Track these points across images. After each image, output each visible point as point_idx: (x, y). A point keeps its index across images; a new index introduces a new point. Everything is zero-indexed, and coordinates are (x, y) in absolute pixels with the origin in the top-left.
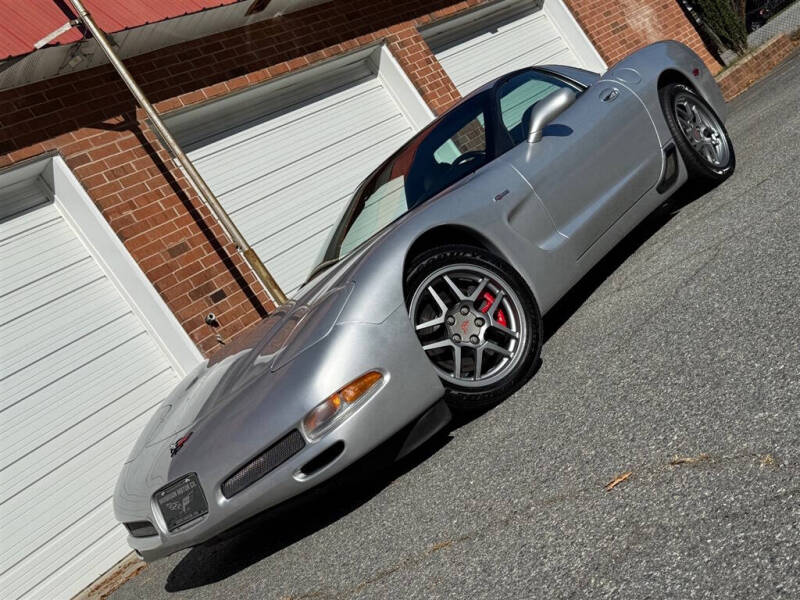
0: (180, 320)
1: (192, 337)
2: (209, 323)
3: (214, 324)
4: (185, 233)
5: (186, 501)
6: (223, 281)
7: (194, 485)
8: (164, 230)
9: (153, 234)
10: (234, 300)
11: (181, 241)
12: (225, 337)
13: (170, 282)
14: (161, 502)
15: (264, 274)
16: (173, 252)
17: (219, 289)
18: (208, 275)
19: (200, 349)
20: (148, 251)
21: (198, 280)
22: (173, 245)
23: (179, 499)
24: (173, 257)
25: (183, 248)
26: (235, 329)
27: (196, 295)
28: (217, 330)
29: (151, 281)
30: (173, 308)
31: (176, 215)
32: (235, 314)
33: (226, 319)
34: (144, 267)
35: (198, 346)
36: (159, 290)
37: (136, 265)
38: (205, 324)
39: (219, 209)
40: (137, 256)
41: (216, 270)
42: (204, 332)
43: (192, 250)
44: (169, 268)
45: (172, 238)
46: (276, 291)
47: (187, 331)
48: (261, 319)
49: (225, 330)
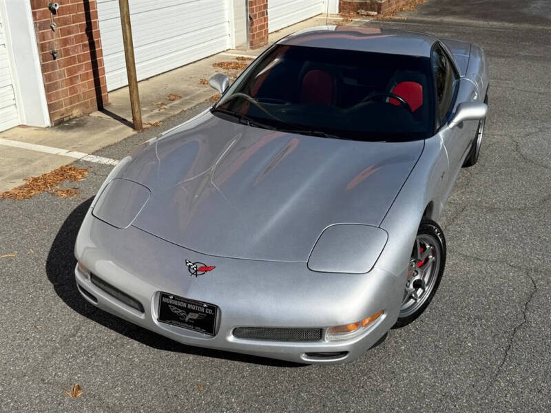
1: (34, 14)
2: (50, 8)
3: (54, 12)
5: (195, 316)
7: (210, 312)
12: (56, 26)
14: (165, 300)
19: (35, 27)
23: (188, 311)
26: (65, 22)
28: (54, 17)
35: (35, 24)
38: (47, 9)
42: (44, 15)
47: (33, 8)
48: (85, 22)
49: (58, 19)
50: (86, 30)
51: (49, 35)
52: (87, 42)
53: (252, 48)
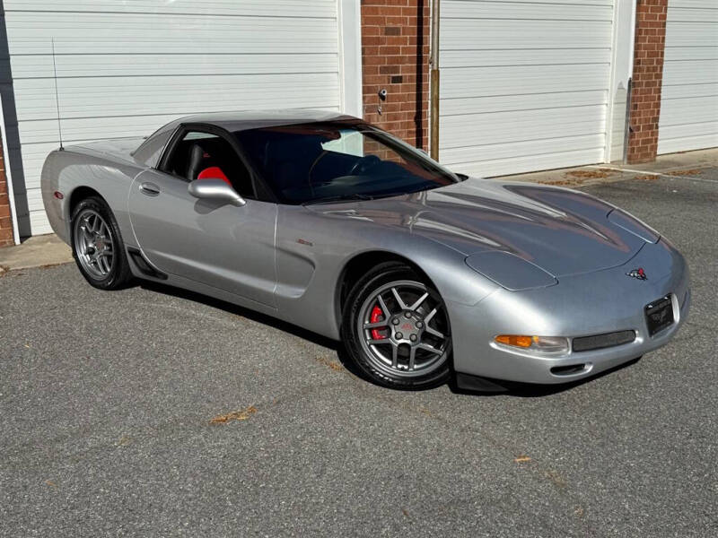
0: (364, 82)
1: (364, 98)
3: (383, 98)
4: (403, 21)
6: (407, 70)
8: (393, 11)
9: (385, 11)
10: (406, 88)
11: (399, 25)
12: (384, 111)
13: (374, 51)
15: (435, 93)
16: (389, 31)
17: (400, 75)
18: (401, 60)
19: (364, 109)
20: (373, 21)
21: (392, 60)
22: (391, 25)
24: (386, 34)
25: (395, 31)
26: (393, 108)
27: (384, 70)
28: (382, 103)
29: (363, 44)
30: (365, 71)
31: (406, 4)
32: (400, 98)
33: (392, 98)
34: (364, 30)
35: (364, 107)
36: (363, 54)
37: (360, 26)
38: (376, 95)
39: (436, 29)
40: (365, 20)
41: (407, 60)
42: (373, 100)
43: (402, 36)
44: (379, 41)
45: (394, 21)
46: (435, 109)
47: (364, 93)
48: (415, 111)
49: (387, 105)
50: (416, 118)
51: (376, 119)
52: (414, 129)
53: (629, 163)
